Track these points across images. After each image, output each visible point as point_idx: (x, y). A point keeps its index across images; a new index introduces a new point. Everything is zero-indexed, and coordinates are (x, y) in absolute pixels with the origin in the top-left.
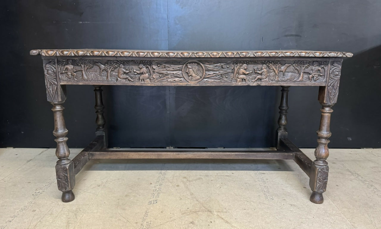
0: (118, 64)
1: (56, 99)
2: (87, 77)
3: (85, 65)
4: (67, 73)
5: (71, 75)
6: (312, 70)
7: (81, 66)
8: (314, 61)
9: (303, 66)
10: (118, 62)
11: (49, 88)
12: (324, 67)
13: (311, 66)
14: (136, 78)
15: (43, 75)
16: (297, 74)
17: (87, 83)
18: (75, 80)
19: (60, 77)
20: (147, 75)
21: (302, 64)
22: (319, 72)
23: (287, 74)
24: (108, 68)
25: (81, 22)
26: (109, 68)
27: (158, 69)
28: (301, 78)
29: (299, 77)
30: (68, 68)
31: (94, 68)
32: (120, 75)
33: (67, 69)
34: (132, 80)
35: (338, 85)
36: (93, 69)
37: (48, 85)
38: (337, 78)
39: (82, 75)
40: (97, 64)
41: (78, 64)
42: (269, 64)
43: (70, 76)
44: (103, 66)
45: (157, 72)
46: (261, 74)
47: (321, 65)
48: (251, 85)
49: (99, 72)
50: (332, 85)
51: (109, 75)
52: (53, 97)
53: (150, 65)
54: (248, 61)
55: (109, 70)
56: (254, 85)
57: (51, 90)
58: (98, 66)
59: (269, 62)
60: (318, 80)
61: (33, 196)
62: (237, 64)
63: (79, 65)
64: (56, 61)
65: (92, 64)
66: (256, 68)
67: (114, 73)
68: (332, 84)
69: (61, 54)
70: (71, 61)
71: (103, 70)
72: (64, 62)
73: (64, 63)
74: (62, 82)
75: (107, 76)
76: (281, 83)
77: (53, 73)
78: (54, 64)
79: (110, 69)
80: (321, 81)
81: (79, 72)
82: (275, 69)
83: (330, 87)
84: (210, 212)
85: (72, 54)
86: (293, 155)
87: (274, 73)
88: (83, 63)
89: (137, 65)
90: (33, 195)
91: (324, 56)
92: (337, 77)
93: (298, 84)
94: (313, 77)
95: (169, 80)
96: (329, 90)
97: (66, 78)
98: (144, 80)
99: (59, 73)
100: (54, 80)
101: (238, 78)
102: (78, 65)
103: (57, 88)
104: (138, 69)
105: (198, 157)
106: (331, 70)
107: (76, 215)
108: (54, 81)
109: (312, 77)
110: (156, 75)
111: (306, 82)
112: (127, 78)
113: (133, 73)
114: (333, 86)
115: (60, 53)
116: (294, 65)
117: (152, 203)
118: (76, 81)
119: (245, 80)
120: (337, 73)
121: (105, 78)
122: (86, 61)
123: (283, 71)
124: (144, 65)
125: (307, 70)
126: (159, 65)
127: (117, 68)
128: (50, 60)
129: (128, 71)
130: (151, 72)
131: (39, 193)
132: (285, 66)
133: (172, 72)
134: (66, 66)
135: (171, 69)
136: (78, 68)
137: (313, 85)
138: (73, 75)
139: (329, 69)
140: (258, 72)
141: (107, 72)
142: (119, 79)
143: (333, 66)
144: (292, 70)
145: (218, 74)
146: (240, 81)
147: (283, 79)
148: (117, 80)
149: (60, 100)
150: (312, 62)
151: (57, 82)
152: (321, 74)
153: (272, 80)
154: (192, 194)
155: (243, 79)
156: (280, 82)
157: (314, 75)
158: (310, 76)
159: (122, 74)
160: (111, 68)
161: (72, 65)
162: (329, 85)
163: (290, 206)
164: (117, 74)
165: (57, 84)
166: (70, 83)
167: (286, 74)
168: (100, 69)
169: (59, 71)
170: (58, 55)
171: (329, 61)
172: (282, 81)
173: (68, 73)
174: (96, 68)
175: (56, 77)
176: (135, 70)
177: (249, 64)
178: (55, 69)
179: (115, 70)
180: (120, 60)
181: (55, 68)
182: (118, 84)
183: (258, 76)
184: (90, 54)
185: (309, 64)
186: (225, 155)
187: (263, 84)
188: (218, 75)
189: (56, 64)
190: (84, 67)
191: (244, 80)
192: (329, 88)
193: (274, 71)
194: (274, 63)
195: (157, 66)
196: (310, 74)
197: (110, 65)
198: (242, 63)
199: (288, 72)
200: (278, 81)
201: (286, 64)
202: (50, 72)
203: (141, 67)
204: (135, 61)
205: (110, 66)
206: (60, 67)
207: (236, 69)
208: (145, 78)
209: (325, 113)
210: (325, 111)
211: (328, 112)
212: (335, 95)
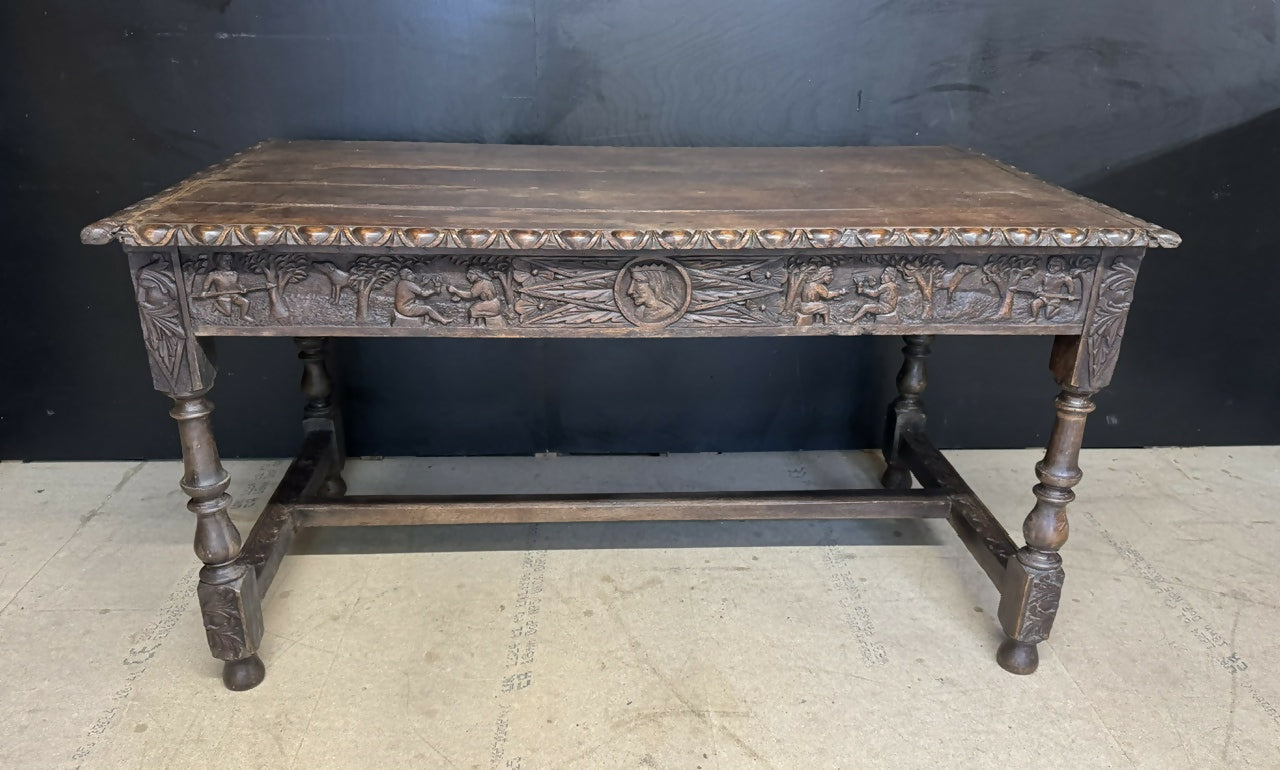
0: (395, 266)
1: (183, 384)
2: (289, 311)
3: (280, 273)
4: (216, 297)
5: (233, 303)
6: (1043, 283)
7: (266, 275)
8: (1051, 257)
9: (1016, 272)
10: (396, 260)
11: (158, 349)
12: (1084, 275)
13: (1039, 272)
14: (459, 312)
15: (135, 306)
16: (992, 295)
17: (289, 331)
18: (247, 321)
19: (195, 311)
20: (495, 303)
21: (1014, 265)
22: (1064, 289)
23: (961, 297)
24: (360, 281)
25: (225, 36)
26: (363, 283)
27: (533, 285)
28: (1004, 310)
29: (1000, 306)
30: (219, 280)
31: (310, 280)
32: (400, 305)
33: (215, 284)
34: (444, 320)
35: (1122, 332)
36: (306, 283)
37: (154, 337)
38: (1120, 308)
39: (271, 303)
40: (320, 266)
41: (256, 268)
42: (904, 266)
43: (228, 307)
44: (345, 274)
45: (529, 295)
46: (877, 299)
47: (1071, 268)
48: (843, 334)
49: (328, 292)
50: (1100, 332)
51: (364, 303)
52: (175, 376)
53: (505, 272)
54: (836, 256)
55: (362, 287)
56: (850, 333)
57: (164, 353)
58: (325, 274)
59: (907, 259)
60: (1058, 314)
61: (126, 667)
62: (798, 266)
63: (257, 271)
64: (175, 257)
65: (304, 267)
66: (860, 277)
67: (381, 298)
68: (1103, 329)
69: (195, 241)
70: (229, 258)
71: (342, 288)
72: (203, 260)
73: (205, 264)
74: (201, 327)
75: (356, 306)
76: (938, 325)
77: (166, 298)
78: (170, 268)
79: (366, 286)
80: (1069, 318)
81: (257, 294)
82: (923, 283)
83: (1096, 336)
84: (699, 715)
85: (234, 239)
86: (947, 505)
87: (920, 295)
88: (272, 265)
89: (461, 271)
90: (126, 662)
91: (1087, 243)
92: (1120, 305)
93: (993, 329)
94: (1044, 306)
95: (568, 319)
96: (1090, 348)
97: (216, 314)
98: (484, 319)
99: (190, 300)
100: (173, 320)
101: (800, 310)
102: (253, 271)
103: (185, 348)
104: (465, 282)
105: (649, 515)
106: (1103, 285)
107: (278, 738)
108: (175, 324)
109: (1040, 307)
110: (526, 303)
111: (1019, 322)
112: (427, 314)
113: (448, 297)
114: (1104, 336)
115: (189, 237)
116: (985, 268)
117: (516, 686)
118: (250, 323)
119: (822, 316)
120: (1122, 293)
121: (351, 312)
122: (280, 258)
123: (948, 289)
124: (485, 271)
125: (1027, 285)
126: (535, 272)
127: (392, 279)
128: (155, 256)
129: (431, 292)
130: (510, 293)
131: (143, 651)
132: (956, 271)
133: (580, 295)
134: (213, 276)
135: (577, 284)
136: (251, 279)
137: (1041, 334)
138: (239, 306)
139: (1097, 283)
140: (867, 291)
141: (358, 293)
142: (399, 316)
143: (1111, 272)
144: (979, 285)
145: (735, 299)
146: (805, 322)
147: (949, 313)
148: (393, 320)
149: (198, 386)
150: (1045, 259)
151: (184, 328)
152: (1071, 298)
153: (910, 317)
154: (635, 645)
155: (815, 315)
156: (934, 323)
157: (1049, 299)
158: (1036, 302)
159: (409, 301)
160: (370, 279)
161: (232, 270)
162: (1092, 332)
163: (938, 684)
164: (392, 299)
165: (186, 335)
166: (229, 333)
167: (957, 298)
168: (333, 284)
169: (189, 290)
170: (182, 243)
171: (1099, 258)
172: (946, 320)
173: (222, 298)
174: (317, 279)
175: (181, 310)
176: (452, 289)
178: (172, 285)
179: (385, 287)
180: (401, 257)
181: (174, 282)
182: (398, 332)
183: (866, 306)
184: (295, 240)
185: (1033, 264)
186: (735, 509)
187: (881, 330)
188: (735, 303)
189: (178, 270)
190: (277, 277)
191: (818, 316)
192: (1090, 341)
193: (921, 289)
194: (921, 260)
195: (528, 275)
196: (1034, 296)
197: (367, 272)
199: (965, 291)
200: (932, 320)
201: (962, 266)
202: (156, 294)
203: (474, 277)
204: (454, 258)
205: (369, 275)
206: (191, 278)
207: (795, 283)
208: (488, 314)
209: (1070, 413)
210: (1070, 409)
211: (1079, 413)
212: (1106, 363)
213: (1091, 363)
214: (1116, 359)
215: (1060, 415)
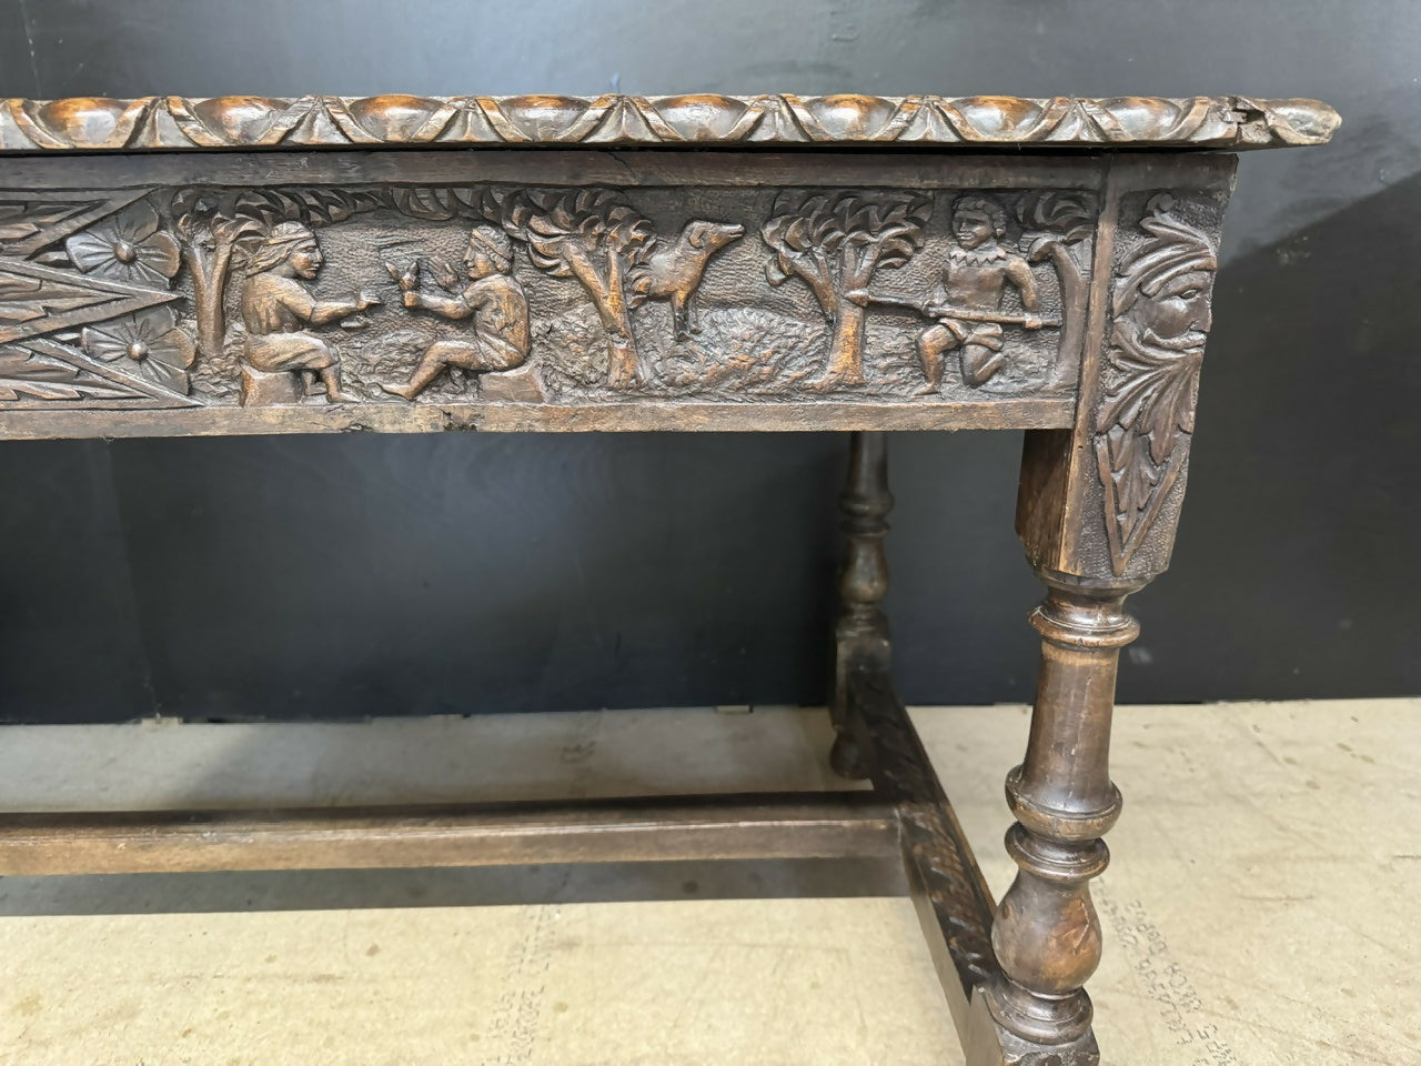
6: (945, 279)
8: (963, 193)
9: (862, 246)
12: (1061, 251)
13: (931, 245)
16: (805, 317)
21: (849, 223)
22: (1009, 295)
23: (713, 324)
28: (839, 360)
29: (826, 349)
35: (1189, 418)
38: (1175, 349)
42: (524, 222)
46: (466, 321)
47: (1025, 230)
48: (389, 429)
50: (1127, 419)
54: (312, 188)
56: (409, 427)
59: (528, 203)
60: (999, 369)
62: (203, 219)
66: (402, 260)
68: (1133, 412)
76: (661, 404)
80: (1033, 382)
82: (592, 277)
83: (1116, 434)
87: (596, 319)
91: (1049, 132)
92: (1176, 341)
93: (820, 414)
94: (958, 346)
96: (1104, 466)
101: (246, 358)
106: (1121, 283)
109: (946, 352)
111: (888, 395)
114: (1137, 430)
116: (769, 229)
119: (319, 376)
120: (1180, 305)
123: (667, 297)
125: (896, 285)
132: (683, 240)
137: (954, 426)
139: (1103, 274)
140: (432, 300)
143: (1138, 243)
144: (759, 287)
145: (46, 326)
146: (268, 395)
147: (686, 370)
150: (943, 200)
152: (1031, 320)
153: (581, 383)
155: (297, 372)
156: (651, 397)
157: (969, 324)
158: (932, 336)
162: (1102, 419)
167: (705, 325)
171: (1100, 193)
172: (685, 388)
177: (330, 222)
183: (440, 344)
185: (910, 218)
187: (501, 417)
188: (48, 335)
191: (309, 377)
192: (1102, 447)
193: (591, 296)
194: (572, 210)
196: (926, 319)
198: (255, 214)
199: (724, 305)
200: (636, 390)
201: (696, 225)
207: (208, 271)
209: (1072, 647)
210: (1068, 637)
211: (1094, 648)
212: (1150, 508)
213: (1110, 507)
214: (1179, 495)
215: (1048, 649)
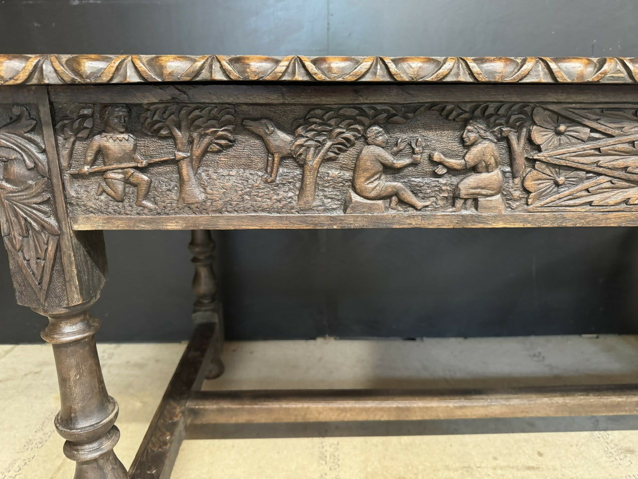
0: (361, 123)
1: (56, 297)
2: (206, 193)
3: (195, 135)
4: (102, 173)
5: (127, 181)
7: (172, 137)
10: (364, 113)
11: (22, 249)
14: (441, 190)
17: (204, 221)
18: (145, 207)
19: (73, 194)
20: (495, 176)
24: (308, 147)
26: (312, 149)
27: (556, 148)
30: (106, 148)
31: (238, 147)
32: (361, 183)
33: (101, 152)
34: (419, 204)
36: (231, 152)
37: (16, 233)
39: (181, 181)
40: (253, 126)
41: (160, 129)
43: (120, 187)
44: (288, 138)
45: (548, 164)
49: (260, 165)
51: (309, 180)
52: (45, 286)
53: (518, 130)
55: (310, 156)
58: (259, 137)
63: (164, 132)
64: (45, 112)
65: (230, 128)
67: (334, 173)
69: (70, 76)
70: (121, 112)
71: (283, 158)
72: (85, 117)
73: (88, 124)
74: (81, 218)
75: (298, 185)
77: (32, 174)
78: (37, 128)
79: (315, 154)
81: (161, 169)
88: (184, 124)
89: (454, 129)
97: (103, 197)
98: (476, 200)
99: (67, 177)
100: (44, 208)
102: (156, 134)
103: (58, 248)
104: (456, 146)
108: (44, 213)
110: (541, 175)
112: (396, 194)
113: (429, 168)
115: (60, 69)
118: (151, 210)
121: (290, 194)
122: (197, 112)
124: (489, 127)
126: (562, 128)
127: (353, 145)
128: (16, 111)
129: (407, 161)
130: (520, 161)
133: (621, 162)
134: (99, 140)
135: (620, 146)
136: (158, 149)
138: (135, 185)
141: (302, 166)
142: (356, 198)
148: (346, 205)
151: (58, 220)
159: (372, 176)
160: (322, 144)
161: (127, 131)
164: (348, 175)
165: (60, 228)
166: (119, 224)
168: (269, 151)
169: (64, 164)
170: (50, 78)
173: (111, 175)
174: (247, 145)
175: (53, 192)
176: (437, 156)
178: (41, 157)
179: (341, 156)
181: (44, 151)
182: (354, 220)
189: (48, 131)
190: (191, 142)
195: (551, 134)
197: (319, 133)
202: (17, 169)
203: (473, 136)
205: (321, 139)
206: (68, 145)
208: (484, 192)
